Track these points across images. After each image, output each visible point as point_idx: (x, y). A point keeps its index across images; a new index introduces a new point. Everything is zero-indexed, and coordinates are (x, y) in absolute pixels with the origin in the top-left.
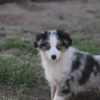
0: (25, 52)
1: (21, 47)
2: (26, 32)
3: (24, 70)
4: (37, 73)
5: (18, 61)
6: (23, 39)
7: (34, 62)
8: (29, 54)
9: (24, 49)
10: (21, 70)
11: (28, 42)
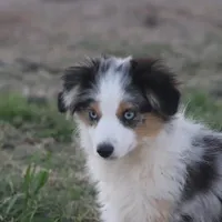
0: (29, 135)
1: (18, 119)
2: (34, 68)
3: (28, 196)
4: (72, 203)
5: (9, 166)
6: (26, 92)
7: (59, 167)
8: (45, 141)
9: (26, 125)
10: (19, 195)
11: (42, 102)
